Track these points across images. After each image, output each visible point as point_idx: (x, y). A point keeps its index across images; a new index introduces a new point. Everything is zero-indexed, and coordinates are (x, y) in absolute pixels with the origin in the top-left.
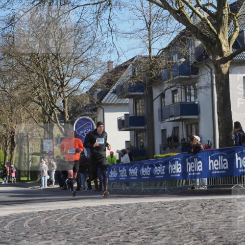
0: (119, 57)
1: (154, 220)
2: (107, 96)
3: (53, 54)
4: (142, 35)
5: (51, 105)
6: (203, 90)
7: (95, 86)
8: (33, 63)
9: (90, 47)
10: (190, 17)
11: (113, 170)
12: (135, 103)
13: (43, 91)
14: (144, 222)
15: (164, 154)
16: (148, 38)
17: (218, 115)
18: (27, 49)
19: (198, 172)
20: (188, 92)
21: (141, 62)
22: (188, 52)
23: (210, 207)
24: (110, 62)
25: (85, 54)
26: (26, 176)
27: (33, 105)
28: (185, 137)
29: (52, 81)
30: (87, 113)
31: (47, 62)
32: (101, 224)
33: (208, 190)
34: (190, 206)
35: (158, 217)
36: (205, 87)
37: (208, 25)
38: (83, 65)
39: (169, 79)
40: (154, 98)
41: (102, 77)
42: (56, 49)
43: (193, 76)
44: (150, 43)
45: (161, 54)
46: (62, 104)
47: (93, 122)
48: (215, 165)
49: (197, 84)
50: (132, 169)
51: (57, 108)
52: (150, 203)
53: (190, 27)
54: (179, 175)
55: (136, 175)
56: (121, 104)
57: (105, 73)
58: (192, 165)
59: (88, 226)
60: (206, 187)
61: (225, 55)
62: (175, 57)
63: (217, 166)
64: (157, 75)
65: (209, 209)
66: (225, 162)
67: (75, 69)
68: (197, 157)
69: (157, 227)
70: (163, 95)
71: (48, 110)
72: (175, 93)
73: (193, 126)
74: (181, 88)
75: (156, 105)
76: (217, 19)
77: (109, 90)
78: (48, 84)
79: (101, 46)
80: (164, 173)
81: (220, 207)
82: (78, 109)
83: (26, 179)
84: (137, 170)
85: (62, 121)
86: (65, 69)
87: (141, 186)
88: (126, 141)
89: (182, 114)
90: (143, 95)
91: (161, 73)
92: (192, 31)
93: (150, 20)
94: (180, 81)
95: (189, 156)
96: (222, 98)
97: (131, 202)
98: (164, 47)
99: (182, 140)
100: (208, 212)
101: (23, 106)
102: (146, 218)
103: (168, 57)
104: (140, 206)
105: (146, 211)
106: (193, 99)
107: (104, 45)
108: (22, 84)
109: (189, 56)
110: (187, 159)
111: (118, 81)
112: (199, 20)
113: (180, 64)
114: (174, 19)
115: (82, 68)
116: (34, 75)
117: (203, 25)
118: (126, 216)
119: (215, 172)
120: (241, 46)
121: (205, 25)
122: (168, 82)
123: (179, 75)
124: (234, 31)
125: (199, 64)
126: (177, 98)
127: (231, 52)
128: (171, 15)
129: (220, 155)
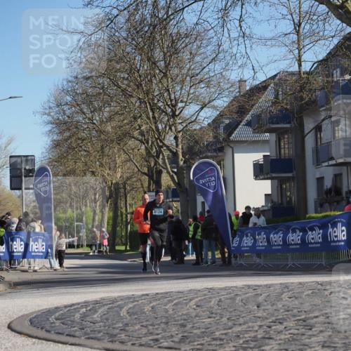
0: (255, 73)
1: (307, 307)
2: (238, 129)
3: (160, 71)
4: (288, 42)
5: (157, 143)
7: (221, 115)
8: (131, 84)
9: (214, 59)
11: (247, 236)
12: (279, 140)
13: (147, 123)
14: (292, 310)
15: (321, 213)
16: (296, 46)
18: (123, 64)
21: (287, 80)
24: (242, 81)
25: (206, 70)
26: (123, 244)
27: (132, 143)
29: (159, 108)
30: (209, 154)
31: (152, 82)
32: (231, 312)
35: (312, 303)
38: (203, 86)
39: (327, 104)
40: (306, 132)
41: (231, 102)
42: (165, 63)
44: (299, 53)
45: (315, 69)
46: (174, 142)
47: (219, 167)
50: (274, 234)
51: (167, 147)
52: (300, 283)
54: (343, 243)
55: (281, 243)
56: (259, 141)
57: (235, 97)
59: (211, 316)
62: (337, 73)
64: (310, 99)
67: (192, 91)
69: (312, 318)
70: (318, 129)
71: (154, 150)
72: (336, 124)
74: (345, 118)
75: (309, 142)
77: (241, 122)
78: (153, 113)
79: (228, 58)
82: (197, 148)
83: (123, 248)
84: (282, 235)
85: (173, 165)
86: (177, 91)
87: (287, 259)
88: (266, 195)
89: (346, 156)
90: (290, 128)
91: (316, 96)
93: (300, 20)
97: (273, 282)
98: (321, 58)
99: (347, 193)
101: (119, 144)
102: (295, 305)
103: (327, 73)
104: (287, 287)
105: (295, 294)
107: (234, 56)
108: (117, 113)
111: (254, 107)
113: (344, 83)
114: (335, 18)
115: (202, 90)
116: (133, 100)
118: (266, 301)
122: (327, 110)
123: (343, 98)
126: (340, 131)
128: (330, 13)
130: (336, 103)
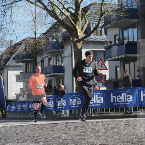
0: (17, 38)
1: (37, 134)
2: (9, 61)
6: (67, 58)
7: (2, 55)
10: (59, 15)
11: (13, 105)
12: (26, 65)
14: (31, 136)
16: (34, 27)
19: (63, 106)
20: (57, 59)
21: (30, 41)
22: (58, 35)
23: (70, 127)
24: (11, 41)
28: (56, 85)
32: (5, 137)
33: (69, 117)
34: (58, 127)
35: (39, 133)
36: (68, 56)
37: (70, 20)
39: (46, 51)
40: (38, 62)
41: (7, 49)
43: (61, 50)
44: (35, 30)
45: (42, 36)
47: (1, 77)
48: (73, 102)
49: (63, 55)
50: (24, 105)
52: (34, 125)
53: (59, 21)
54: (52, 108)
55: (27, 108)
56: (18, 66)
57: (9, 47)
58: (60, 102)
60: (68, 116)
61: (80, 38)
62: (50, 38)
63: (74, 103)
64: (39, 49)
65: (69, 128)
66: (79, 100)
68: (63, 98)
69: (39, 139)
70: (43, 61)
72: (50, 59)
73: (60, 79)
74: (54, 57)
76: (75, 16)
77: (11, 58)
79: (6, 31)
81: (76, 127)
84: (27, 105)
88: (21, 88)
89: (54, 72)
90: (31, 61)
91: (42, 48)
92: (60, 23)
94: (53, 52)
95: (58, 97)
97: (23, 124)
98: (44, 32)
99: (54, 88)
100: (69, 130)
102: (32, 134)
103: (46, 38)
104: (29, 127)
105: (32, 129)
106: (60, 63)
107: (8, 30)
109: (58, 38)
110: (57, 99)
111: (16, 52)
112: (64, 17)
113: (53, 42)
114: (50, 16)
117: (67, 20)
118: (20, 132)
119: (73, 106)
120: (89, 33)
121: (68, 20)
122: (46, 53)
123: (53, 49)
124: (85, 24)
125: (64, 43)
126: (51, 62)
127: (83, 36)
128: (48, 14)
129: (76, 96)
130: (50, 51)
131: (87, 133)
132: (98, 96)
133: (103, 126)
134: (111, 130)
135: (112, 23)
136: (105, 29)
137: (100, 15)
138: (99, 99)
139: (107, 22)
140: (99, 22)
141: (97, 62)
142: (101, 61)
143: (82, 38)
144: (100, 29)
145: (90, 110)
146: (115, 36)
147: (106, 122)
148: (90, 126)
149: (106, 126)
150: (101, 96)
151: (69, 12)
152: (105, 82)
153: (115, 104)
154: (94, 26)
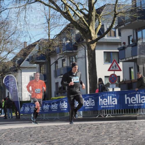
0: (31, 39)
1: (51, 136)
2: (23, 62)
4: (44, 27)
6: (80, 59)
7: (16, 57)
9: (13, 33)
10: (73, 16)
11: (27, 107)
12: (40, 67)
14: (45, 137)
15: (57, 97)
16: (48, 28)
17: (89, 74)
20: (71, 60)
21: (44, 42)
22: (72, 37)
23: (84, 128)
24: (25, 43)
25: (10, 37)
32: (19, 139)
33: (83, 119)
34: (72, 128)
35: (53, 134)
36: (81, 58)
37: (83, 21)
38: (9, 44)
39: (60, 53)
40: (51, 64)
41: (21, 51)
43: (74, 51)
44: (49, 31)
45: (55, 38)
47: (15, 78)
48: (87, 103)
49: (76, 56)
52: (48, 126)
53: (73, 22)
54: (66, 109)
55: (41, 110)
56: (32, 67)
57: (22, 49)
59: (11, 140)
60: (82, 117)
61: (93, 39)
62: (64, 40)
63: (88, 104)
64: (53, 50)
65: (83, 130)
66: (93, 102)
67: (4, 46)
69: (53, 141)
70: (56, 62)
72: (63, 61)
74: (67, 58)
75: (53, 68)
76: (89, 17)
77: (25, 59)
79: (20, 33)
80: (57, 108)
81: (90, 128)
82: (6, 70)
87: (43, 116)
90: (45, 62)
91: (55, 49)
92: (74, 24)
93: (49, 18)
94: (67, 54)
96: (91, 64)
98: (58, 33)
102: (46, 135)
103: (60, 40)
104: (43, 128)
105: (46, 131)
107: (22, 32)
109: (72, 39)
111: (30, 53)
112: (78, 18)
113: (67, 44)
114: (64, 18)
115: (8, 46)
117: (80, 21)
118: (34, 134)
119: (87, 108)
120: (102, 34)
121: (82, 21)
122: (60, 55)
123: (66, 50)
124: (99, 25)
125: (78, 44)
126: (65, 64)
127: (97, 37)
128: (61, 15)
129: (90, 98)
130: (63, 52)
131: (101, 134)
132: (112, 98)
133: (117, 128)
134: (126, 132)
135: (125, 24)
136: (119, 30)
137: (113, 16)
138: (112, 100)
139: (120, 23)
140: (113, 23)
141: (111, 63)
142: (115, 62)
143: (95, 39)
144: (113, 30)
145: (104, 111)
146: (129, 37)
147: (121, 123)
148: (104, 127)
149: (120, 127)
150: (115, 98)
151: (82, 13)
152: (119, 83)
153: (129, 105)
154: (108, 27)
